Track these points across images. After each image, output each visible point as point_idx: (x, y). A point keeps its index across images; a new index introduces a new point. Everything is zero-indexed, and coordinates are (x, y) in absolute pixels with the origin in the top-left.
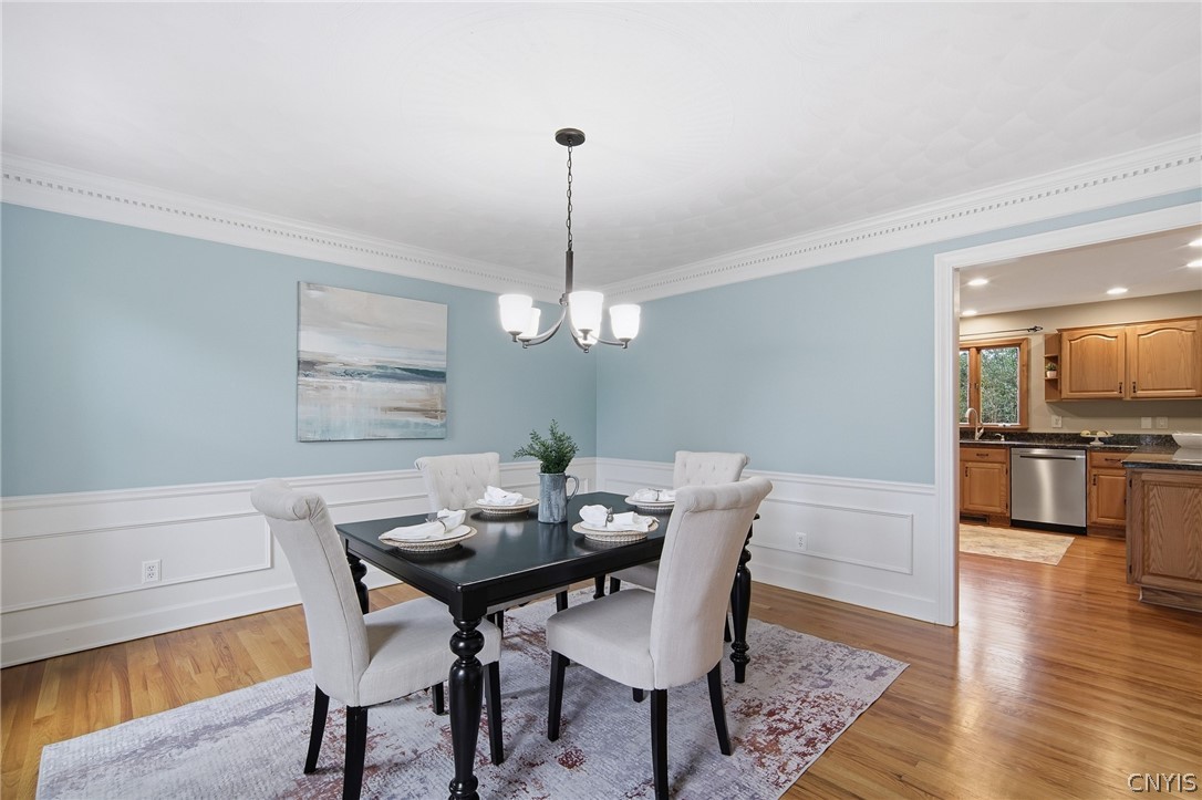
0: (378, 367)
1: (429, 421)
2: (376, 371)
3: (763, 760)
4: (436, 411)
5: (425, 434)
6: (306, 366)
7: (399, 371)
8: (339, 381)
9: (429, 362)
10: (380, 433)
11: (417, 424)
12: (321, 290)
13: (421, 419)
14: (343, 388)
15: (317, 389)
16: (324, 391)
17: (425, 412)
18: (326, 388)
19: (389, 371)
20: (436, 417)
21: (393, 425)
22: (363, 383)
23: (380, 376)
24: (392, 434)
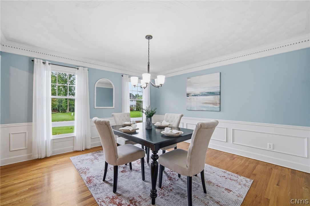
0: (201, 93)
1: (214, 106)
2: (201, 94)
3: (108, 198)
4: (216, 103)
5: (213, 109)
6: (188, 95)
7: (206, 93)
8: (193, 97)
9: (214, 90)
10: (202, 109)
11: (211, 107)
12: (190, 78)
13: (212, 106)
14: (194, 99)
15: (189, 99)
16: (191, 100)
17: (213, 104)
18: (191, 99)
19: (204, 94)
20: (217, 105)
21: (205, 107)
22: (198, 97)
23: (201, 95)
24: (204, 109)
